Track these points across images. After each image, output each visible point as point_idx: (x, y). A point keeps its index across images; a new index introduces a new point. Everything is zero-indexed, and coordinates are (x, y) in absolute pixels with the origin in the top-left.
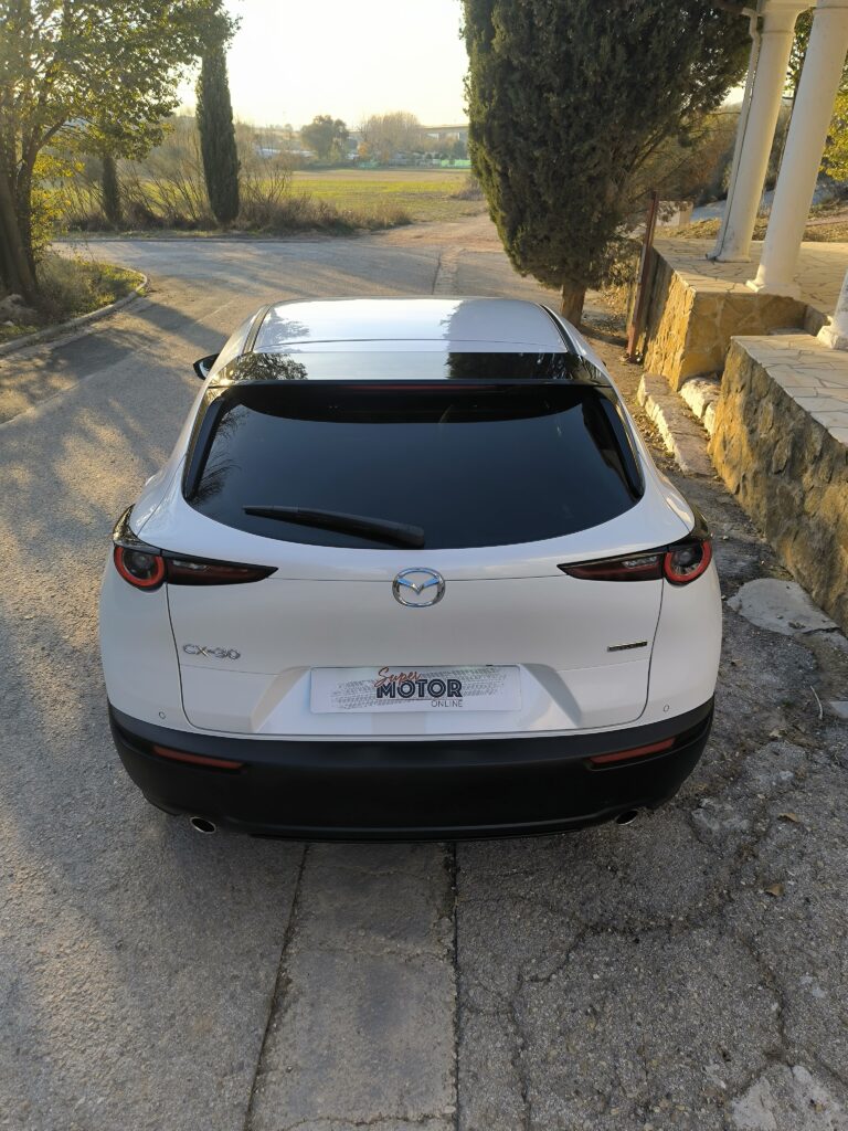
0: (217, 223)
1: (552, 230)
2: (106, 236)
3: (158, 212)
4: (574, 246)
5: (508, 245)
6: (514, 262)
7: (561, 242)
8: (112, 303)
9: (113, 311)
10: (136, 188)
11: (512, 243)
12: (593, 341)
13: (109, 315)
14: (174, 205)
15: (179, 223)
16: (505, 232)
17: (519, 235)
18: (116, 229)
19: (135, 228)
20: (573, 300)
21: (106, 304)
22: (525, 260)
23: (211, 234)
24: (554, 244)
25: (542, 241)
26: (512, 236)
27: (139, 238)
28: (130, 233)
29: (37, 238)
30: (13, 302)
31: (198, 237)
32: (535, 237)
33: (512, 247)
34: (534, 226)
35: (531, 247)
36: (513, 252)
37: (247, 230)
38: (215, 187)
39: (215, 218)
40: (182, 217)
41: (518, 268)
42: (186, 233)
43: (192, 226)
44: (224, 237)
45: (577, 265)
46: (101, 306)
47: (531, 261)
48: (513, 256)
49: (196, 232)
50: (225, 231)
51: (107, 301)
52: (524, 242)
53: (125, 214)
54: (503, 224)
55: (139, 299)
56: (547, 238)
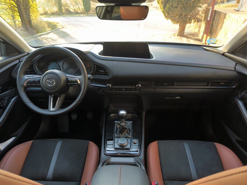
0: (86, 13)
1: (178, 4)
2: (59, 16)
3: (72, 11)
4: (185, 9)
5: (163, 10)
6: (165, 15)
7: (181, 8)
8: (50, 30)
9: (50, 33)
10: (67, 5)
11: (164, 9)
12: (189, 39)
13: (47, 34)
14: (76, 9)
15: (77, 13)
16: (162, 6)
17: (167, 6)
18: (62, 14)
19: (66, 14)
20: (182, 27)
21: (48, 31)
22: (169, 14)
23: (84, 15)
24: (179, 8)
25: (174, 8)
26: (165, 7)
27: (66, 16)
28: (65, 15)
29: (31, 13)
30: (21, 30)
31: (80, 16)
32: (172, 7)
33: (165, 10)
34: (172, 3)
35: (171, 10)
36: (165, 12)
37: (93, 14)
38: (85, 4)
39: (85, 12)
40: (77, 12)
41: (166, 17)
42: (78, 15)
43: (80, 14)
44: (87, 16)
45: (186, 15)
46: (47, 31)
47: (171, 14)
48: (165, 13)
49: (80, 15)
50: (87, 14)
51: (49, 30)
52: (169, 8)
53: (64, 11)
54: (162, 3)
55: (59, 30)
56: (176, 7)
